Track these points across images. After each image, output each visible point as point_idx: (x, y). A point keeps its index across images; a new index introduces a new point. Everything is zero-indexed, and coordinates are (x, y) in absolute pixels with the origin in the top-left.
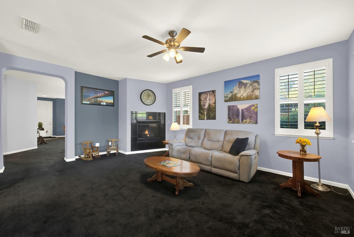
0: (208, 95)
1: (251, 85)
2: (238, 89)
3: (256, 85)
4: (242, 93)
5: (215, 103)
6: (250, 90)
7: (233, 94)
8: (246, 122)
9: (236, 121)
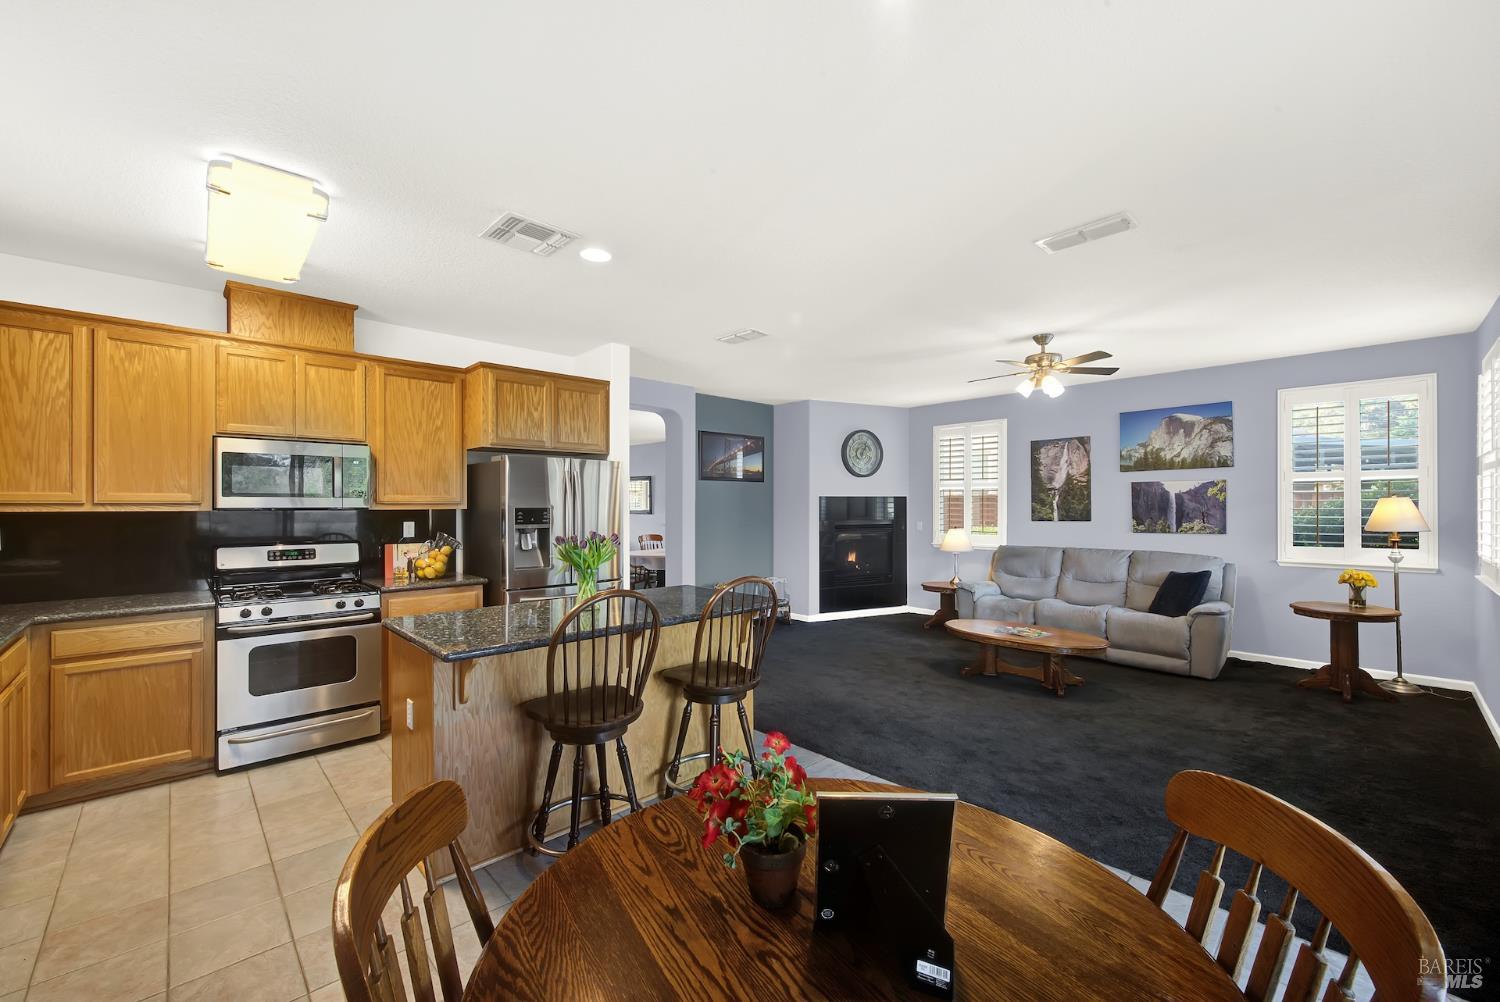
0: (1065, 450)
1: (1205, 427)
2: (1166, 437)
3: (1221, 428)
4: (1179, 448)
5: (1088, 473)
6: (1205, 442)
7: (1149, 449)
8: (1192, 529)
9: (1159, 527)
